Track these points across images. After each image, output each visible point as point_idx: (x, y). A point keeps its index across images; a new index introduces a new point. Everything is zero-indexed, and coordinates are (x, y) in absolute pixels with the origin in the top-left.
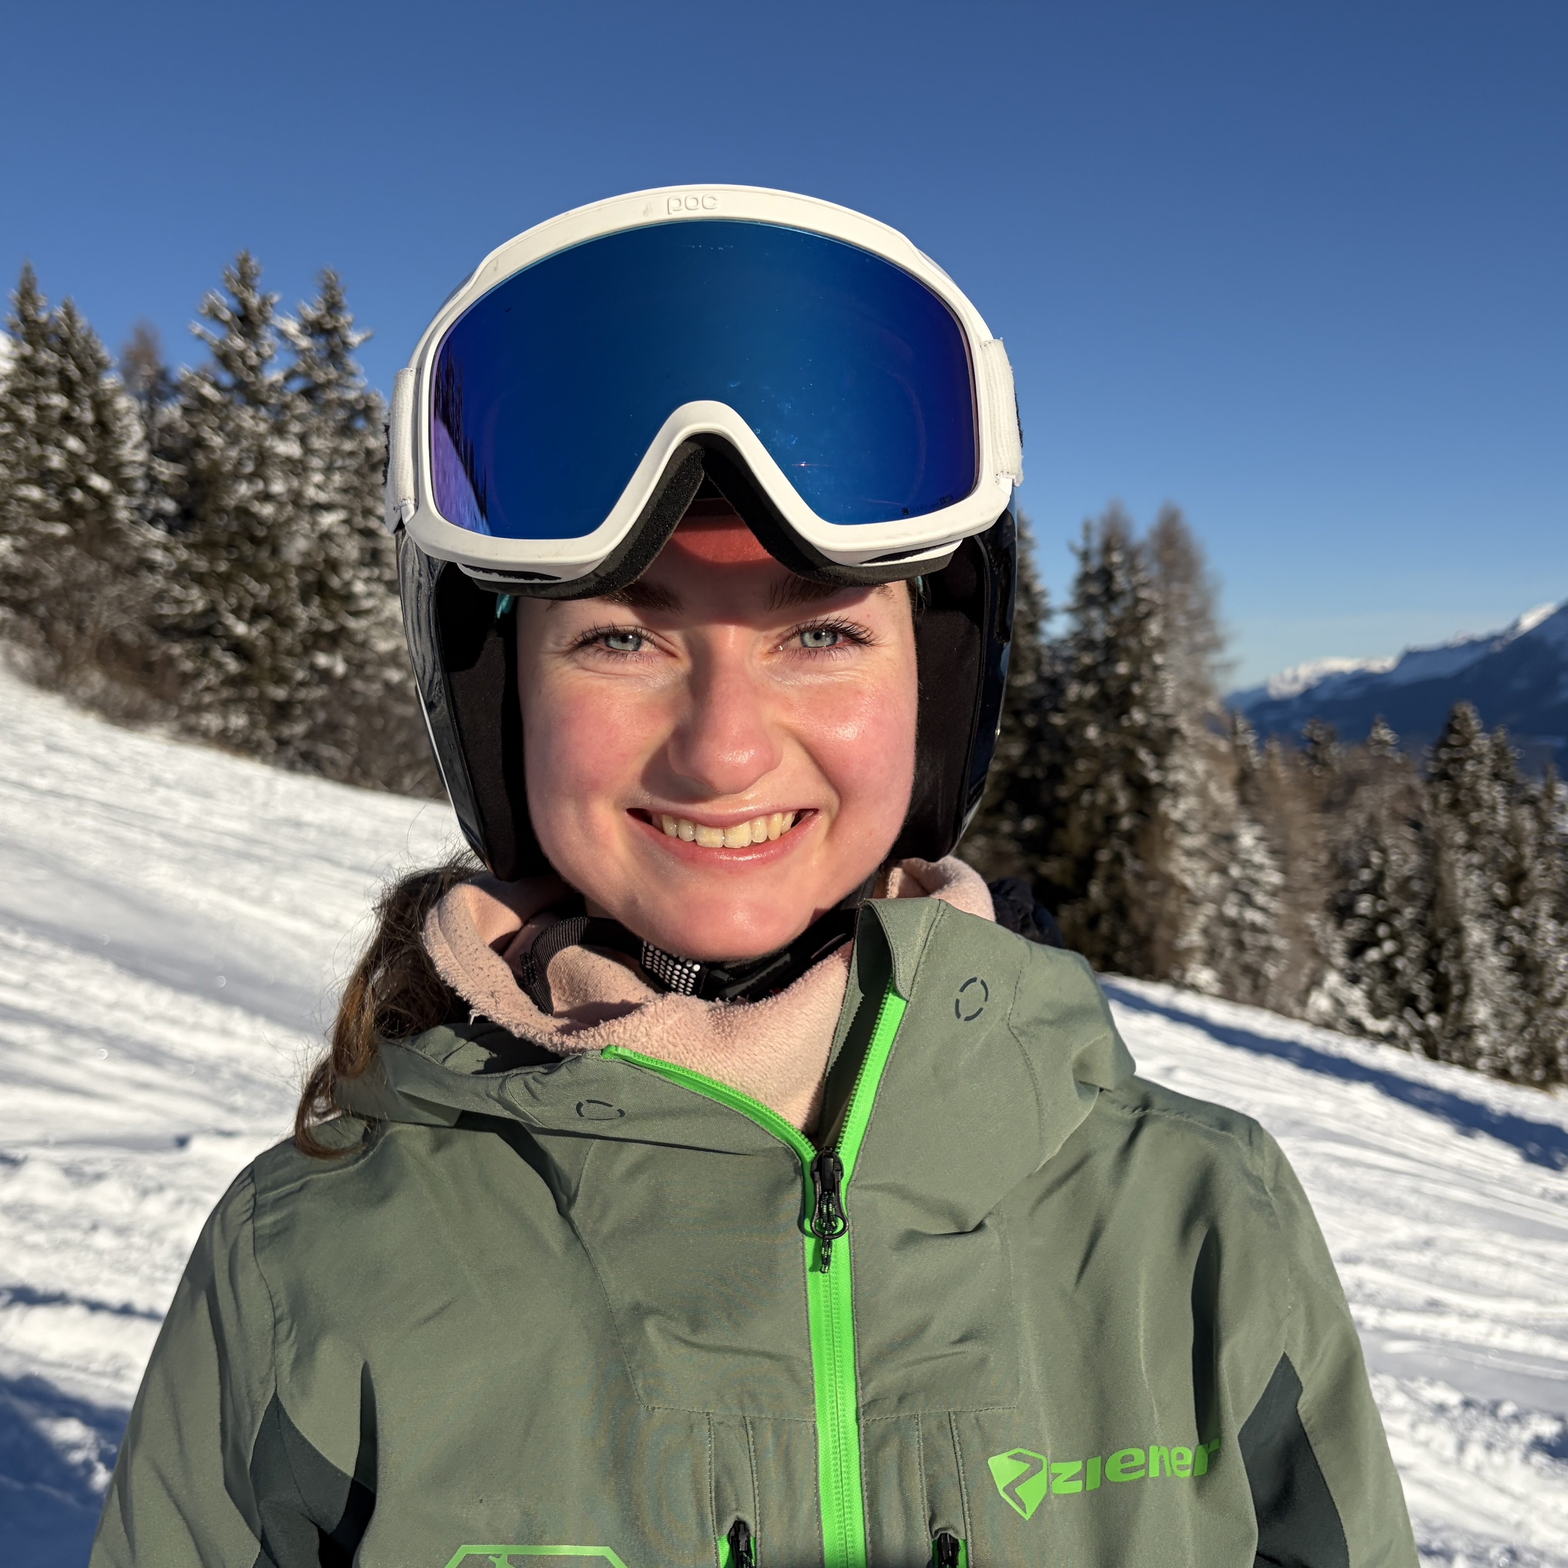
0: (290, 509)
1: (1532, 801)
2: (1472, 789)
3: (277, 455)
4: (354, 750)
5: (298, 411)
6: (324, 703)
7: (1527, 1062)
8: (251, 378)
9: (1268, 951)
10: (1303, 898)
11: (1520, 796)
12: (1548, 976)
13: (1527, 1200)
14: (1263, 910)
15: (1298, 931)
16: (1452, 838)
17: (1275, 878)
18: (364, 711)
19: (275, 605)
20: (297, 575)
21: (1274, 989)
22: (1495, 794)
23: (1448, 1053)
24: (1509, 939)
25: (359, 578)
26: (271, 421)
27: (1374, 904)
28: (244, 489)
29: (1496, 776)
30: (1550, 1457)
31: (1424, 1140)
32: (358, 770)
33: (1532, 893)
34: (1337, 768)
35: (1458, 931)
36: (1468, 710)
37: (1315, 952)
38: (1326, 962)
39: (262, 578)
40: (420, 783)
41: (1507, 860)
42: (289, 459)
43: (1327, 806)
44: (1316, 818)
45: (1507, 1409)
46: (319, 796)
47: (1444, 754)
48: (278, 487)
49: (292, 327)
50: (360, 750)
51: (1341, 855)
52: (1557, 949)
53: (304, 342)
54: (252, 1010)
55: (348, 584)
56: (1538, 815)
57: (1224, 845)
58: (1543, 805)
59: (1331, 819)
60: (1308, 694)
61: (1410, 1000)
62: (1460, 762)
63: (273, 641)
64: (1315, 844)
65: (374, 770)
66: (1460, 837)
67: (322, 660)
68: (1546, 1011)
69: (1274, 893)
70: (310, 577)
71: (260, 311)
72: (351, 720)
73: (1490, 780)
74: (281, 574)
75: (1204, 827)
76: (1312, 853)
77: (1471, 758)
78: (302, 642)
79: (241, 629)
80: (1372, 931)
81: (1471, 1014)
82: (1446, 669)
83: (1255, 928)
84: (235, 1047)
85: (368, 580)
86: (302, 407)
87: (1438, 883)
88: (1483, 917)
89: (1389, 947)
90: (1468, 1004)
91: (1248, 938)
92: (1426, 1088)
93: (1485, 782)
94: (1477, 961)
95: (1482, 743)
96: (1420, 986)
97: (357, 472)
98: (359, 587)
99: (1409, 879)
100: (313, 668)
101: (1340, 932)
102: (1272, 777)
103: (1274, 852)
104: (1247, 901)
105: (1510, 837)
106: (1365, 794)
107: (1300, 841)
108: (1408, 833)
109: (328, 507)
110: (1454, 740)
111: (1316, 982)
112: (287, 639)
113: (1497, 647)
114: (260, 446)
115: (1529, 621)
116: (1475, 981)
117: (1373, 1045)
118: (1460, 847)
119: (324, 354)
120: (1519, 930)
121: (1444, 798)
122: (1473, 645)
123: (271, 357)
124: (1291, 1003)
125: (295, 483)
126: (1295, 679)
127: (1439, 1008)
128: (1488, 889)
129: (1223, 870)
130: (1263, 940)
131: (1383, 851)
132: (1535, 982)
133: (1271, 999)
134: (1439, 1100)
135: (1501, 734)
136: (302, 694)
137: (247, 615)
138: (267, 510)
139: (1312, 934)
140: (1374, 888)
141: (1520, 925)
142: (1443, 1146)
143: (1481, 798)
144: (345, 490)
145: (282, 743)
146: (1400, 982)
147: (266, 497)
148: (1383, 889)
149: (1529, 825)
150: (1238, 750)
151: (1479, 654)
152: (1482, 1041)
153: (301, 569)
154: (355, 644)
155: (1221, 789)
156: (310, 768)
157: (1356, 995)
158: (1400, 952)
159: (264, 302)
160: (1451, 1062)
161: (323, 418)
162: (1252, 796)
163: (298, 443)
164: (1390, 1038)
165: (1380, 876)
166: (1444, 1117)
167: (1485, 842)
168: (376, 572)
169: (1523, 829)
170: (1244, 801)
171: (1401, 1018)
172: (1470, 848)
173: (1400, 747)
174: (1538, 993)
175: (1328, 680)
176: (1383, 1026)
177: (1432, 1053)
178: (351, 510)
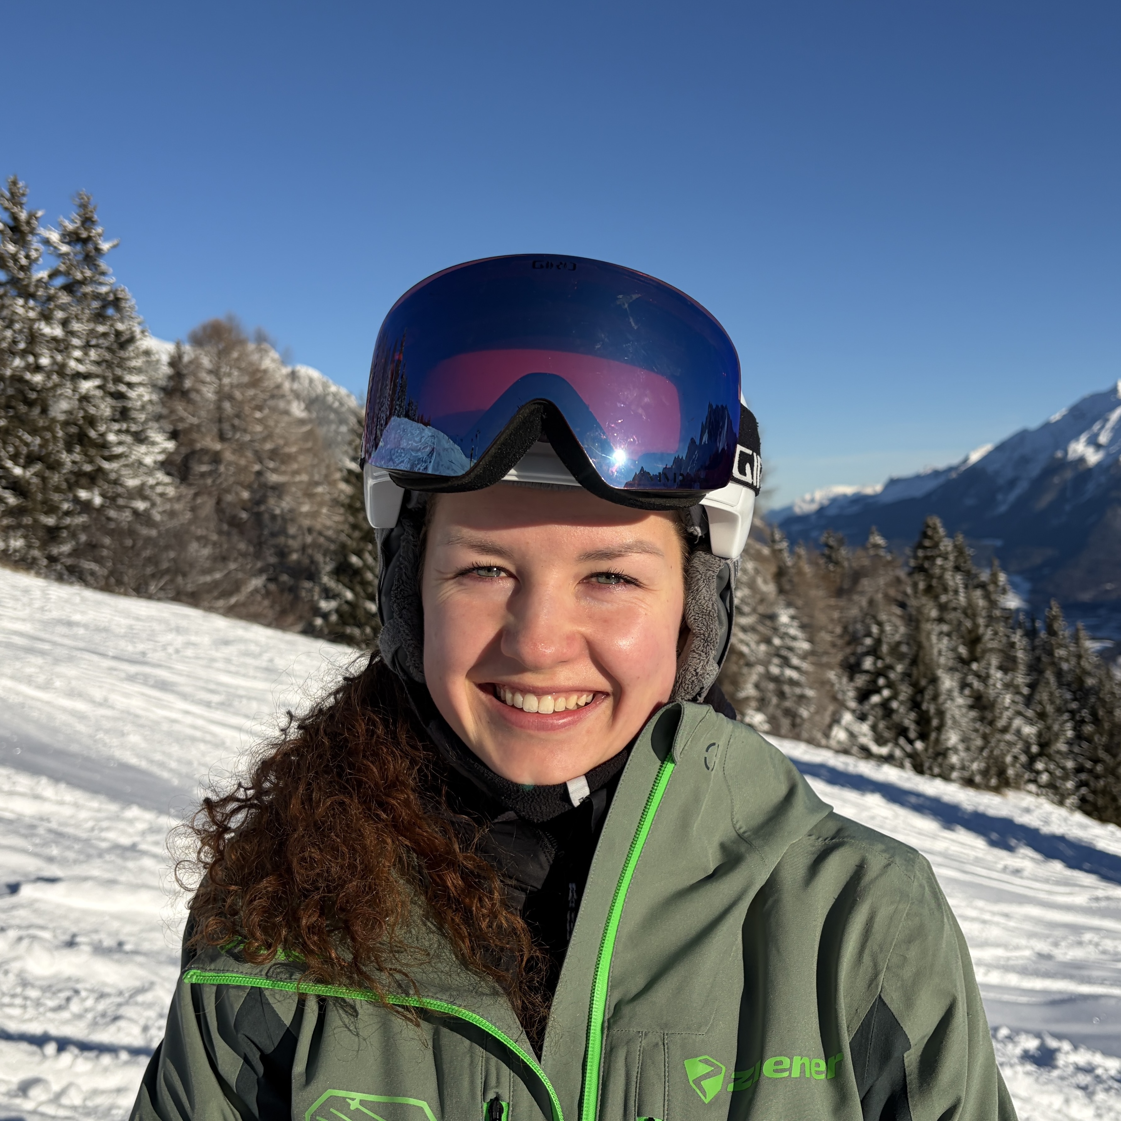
0: (55, 377)
1: (983, 586)
2: (941, 578)
3: (43, 335)
4: (109, 564)
5: (61, 301)
6: (85, 528)
7: (985, 773)
8: (21, 275)
9: (802, 698)
10: (825, 659)
11: (975, 582)
12: (998, 711)
13: (995, 875)
14: (797, 668)
15: (823, 684)
16: (929, 613)
17: (805, 646)
18: (117, 533)
19: (44, 452)
20: (61, 429)
21: (807, 725)
22: (958, 581)
23: (930, 768)
24: (970, 685)
25: (111, 431)
26: (38, 309)
27: (875, 664)
28: (17, 362)
29: (957, 568)
30: (1035, 1066)
31: (920, 834)
32: (112, 580)
33: (984, 651)
34: (846, 564)
35: (934, 680)
36: (936, 521)
37: (834, 698)
38: (842, 705)
39: (34, 431)
40: (162, 589)
41: (967, 628)
42: (55, 339)
43: (840, 592)
44: (833, 601)
45: (1004, 1032)
46: (84, 600)
47: (920, 553)
48: (45, 361)
49: (54, 237)
50: (114, 564)
51: (851, 629)
52: (1003, 692)
53: (64, 248)
54: (56, 778)
55: (102, 435)
56: (987, 596)
57: (768, 623)
58: (991, 588)
59: (842, 602)
60: (821, 510)
61: (902, 731)
62: (931, 559)
63: (44, 479)
64: (832, 620)
65: (126, 579)
66: (934, 613)
67: (83, 494)
68: (998, 736)
69: (804, 657)
70: (73, 430)
71: (28, 223)
72: (107, 541)
73: (953, 571)
74: (49, 429)
75: (754, 610)
76: (830, 627)
77: (939, 556)
78: (67, 480)
79: (18, 471)
80: (874, 682)
81: (946, 740)
82: (918, 492)
83: (792, 682)
84: (47, 808)
85: (119, 432)
86: (64, 298)
87: (920, 646)
88: (952, 670)
89: (886, 693)
90: (944, 733)
91: (787, 689)
92: (919, 795)
93: (950, 573)
94: (949, 702)
95: (947, 545)
96: (909, 721)
97: (109, 349)
98: (112, 437)
99: (899, 644)
100: (76, 500)
101: (852, 684)
102: (800, 573)
103: (803, 627)
104: (786, 662)
105: (969, 612)
106: (865, 583)
107: (821, 618)
108: (898, 611)
109: (87, 376)
110: (927, 543)
111: (836, 720)
112: (55, 478)
113: (954, 475)
114: (31, 329)
115: (975, 457)
116: (948, 716)
117: (879, 766)
118: (935, 620)
119: (80, 257)
120: (976, 678)
121: (922, 586)
122: (936, 474)
123: (37, 259)
124: (819, 736)
125: (59, 358)
126: (812, 501)
127: (923, 736)
128: (954, 650)
129: (768, 641)
130: (798, 691)
131: (880, 624)
132: (989, 716)
133: (805, 735)
134: (928, 803)
135: (960, 538)
136: (68, 521)
137: (22, 461)
138: (38, 378)
139: (833, 685)
140: (874, 651)
141: (978, 675)
142: (934, 838)
143: (947, 583)
144: (98, 363)
145: (52, 559)
146: (895, 717)
147: (37, 368)
148: (881, 651)
149: (981, 603)
150: (776, 553)
151: (941, 480)
152: (954, 759)
153: (66, 424)
154: (109, 482)
155: (765, 582)
156: (73, 579)
157: (865, 728)
158: (894, 697)
159: (31, 216)
160: (934, 776)
161: (79, 308)
162: (787, 587)
163: (61, 327)
164: (889, 759)
165: (878, 642)
166: (931, 817)
167: (951, 616)
168: (125, 426)
169: (978, 606)
170: (781, 591)
171: (897, 744)
172: (940, 620)
173: (889, 549)
174: (991, 723)
175: (834, 501)
176: (884, 751)
177: (919, 769)
178: (104, 378)
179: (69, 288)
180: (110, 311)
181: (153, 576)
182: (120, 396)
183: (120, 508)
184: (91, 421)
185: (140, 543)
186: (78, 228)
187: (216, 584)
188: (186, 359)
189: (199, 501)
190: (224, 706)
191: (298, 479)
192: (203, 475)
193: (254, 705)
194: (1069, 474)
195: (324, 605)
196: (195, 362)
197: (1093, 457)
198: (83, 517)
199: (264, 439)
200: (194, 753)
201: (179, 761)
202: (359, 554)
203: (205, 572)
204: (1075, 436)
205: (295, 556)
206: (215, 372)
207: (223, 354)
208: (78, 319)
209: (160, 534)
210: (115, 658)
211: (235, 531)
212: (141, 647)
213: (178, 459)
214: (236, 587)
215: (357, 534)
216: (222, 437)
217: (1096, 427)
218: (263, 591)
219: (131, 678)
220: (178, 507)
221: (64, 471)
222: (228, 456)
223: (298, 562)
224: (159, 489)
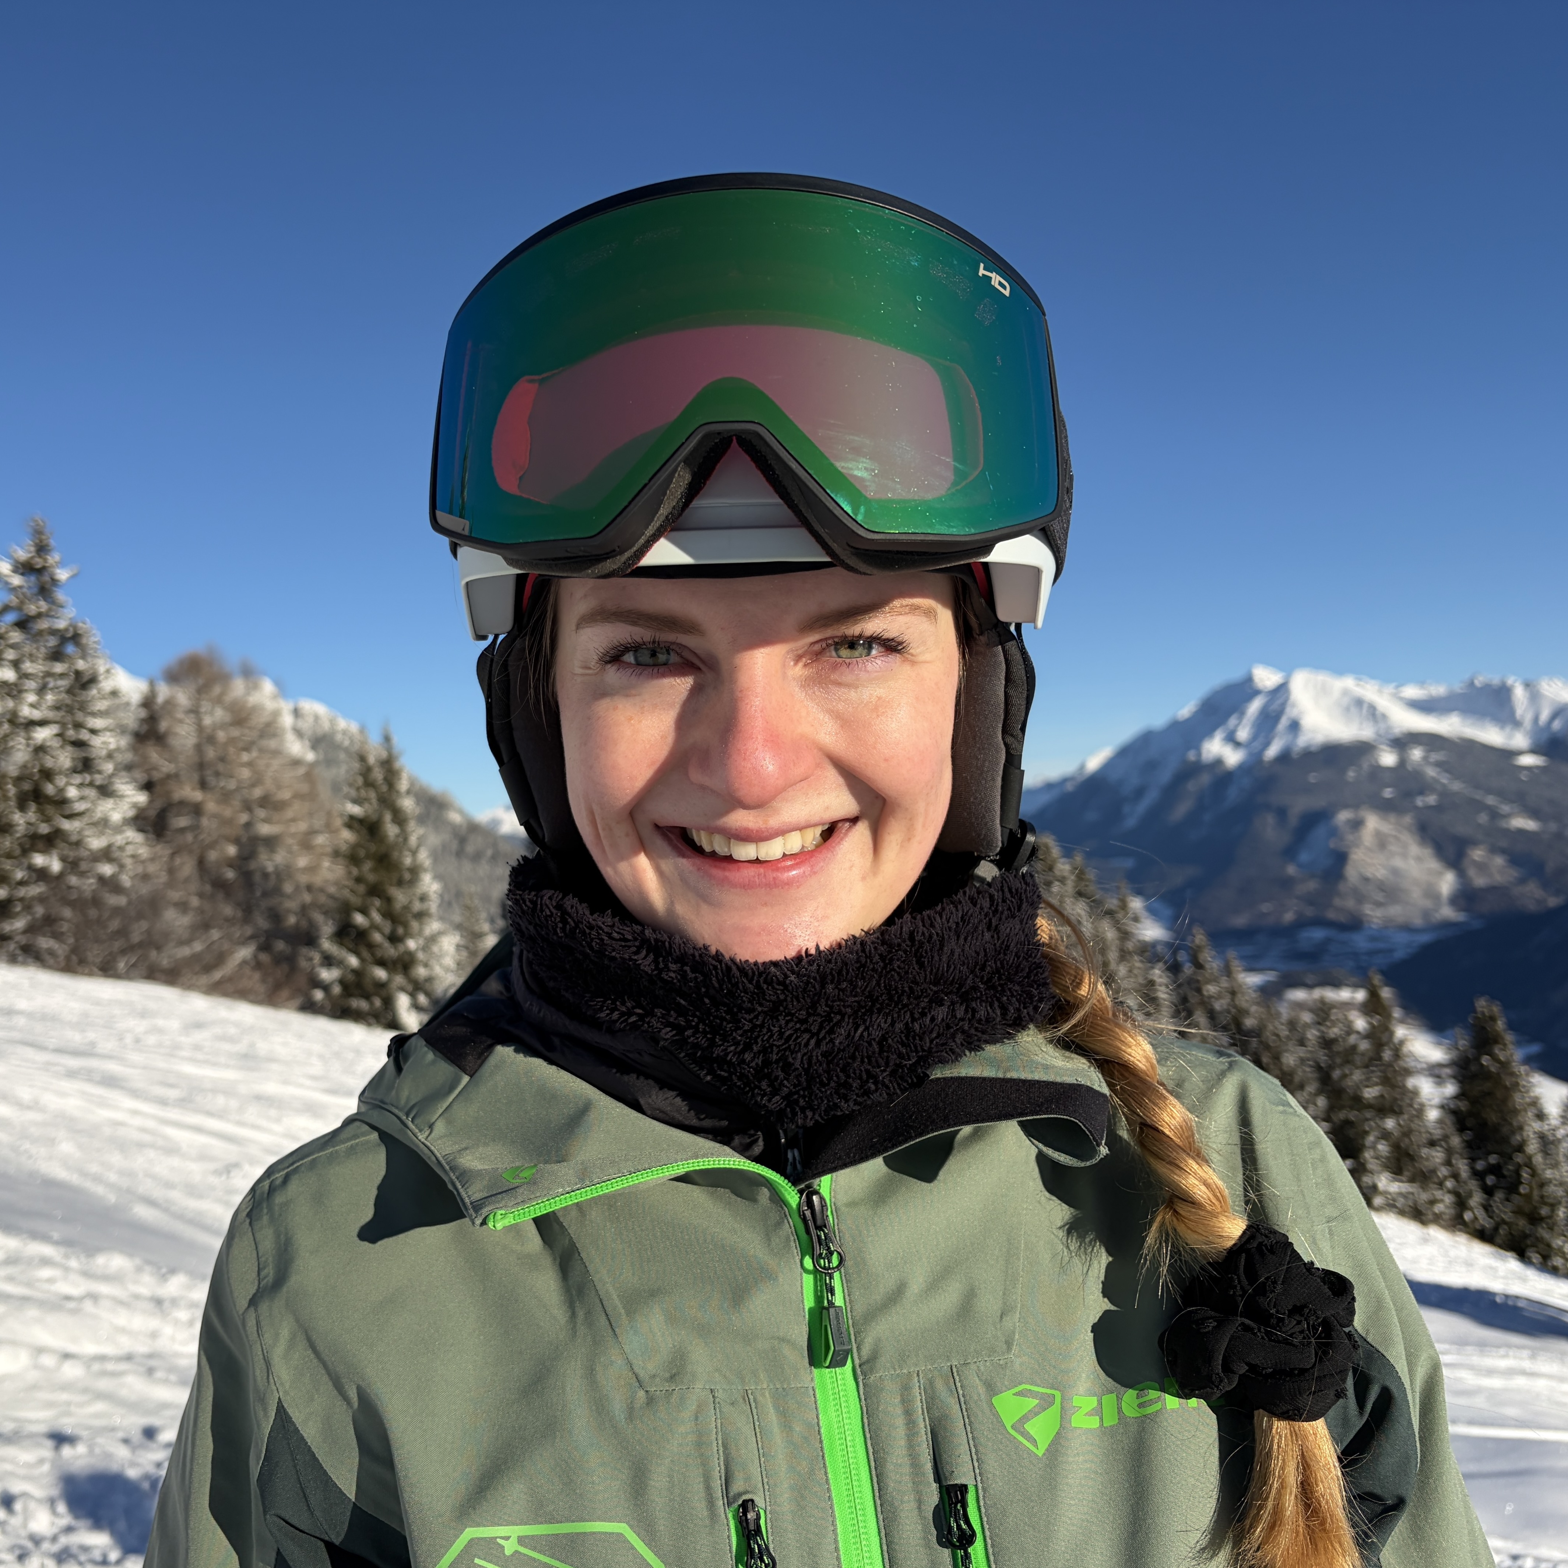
179: (22, 624)
180: (70, 649)
181: (123, 952)
182: (80, 744)
183: (82, 874)
184: (48, 774)
185: (106, 915)
186: (32, 558)
187: (195, 958)
188: (160, 699)
189: (178, 861)
190: (184, 1103)
191: (293, 829)
192: (182, 830)
193: (221, 1100)
194: (1205, 779)
195: (327, 975)
196: (170, 703)
197: (1233, 758)
198: (39, 886)
199: (253, 785)
200: (139, 1162)
201: (122, 1173)
202: (364, 911)
203: (182, 943)
204: (1209, 733)
205: (292, 920)
206: (195, 711)
207: (202, 691)
208: (32, 658)
209: (130, 903)
210: (58, 1051)
211: (220, 896)
212: (91, 1035)
213: (152, 813)
214: (220, 959)
215: (361, 889)
216: (203, 785)
217: (1232, 721)
218: (253, 963)
219: (71, 1074)
220: (152, 868)
221: (18, 835)
222: (211, 806)
223: (297, 925)
224: (130, 850)
